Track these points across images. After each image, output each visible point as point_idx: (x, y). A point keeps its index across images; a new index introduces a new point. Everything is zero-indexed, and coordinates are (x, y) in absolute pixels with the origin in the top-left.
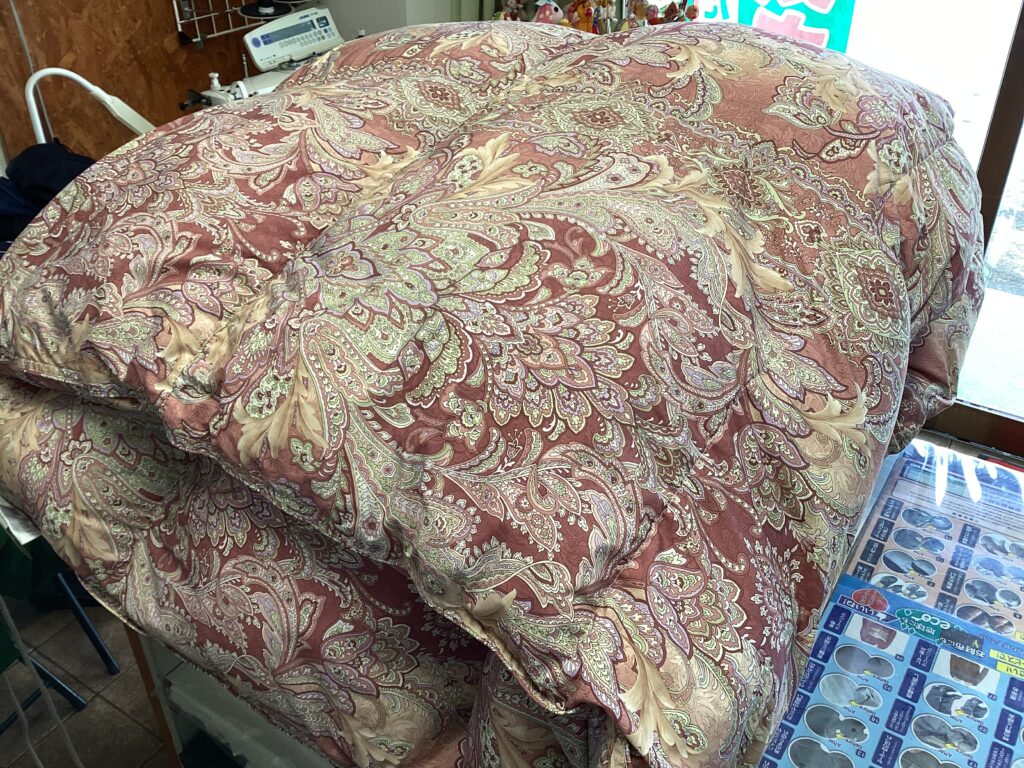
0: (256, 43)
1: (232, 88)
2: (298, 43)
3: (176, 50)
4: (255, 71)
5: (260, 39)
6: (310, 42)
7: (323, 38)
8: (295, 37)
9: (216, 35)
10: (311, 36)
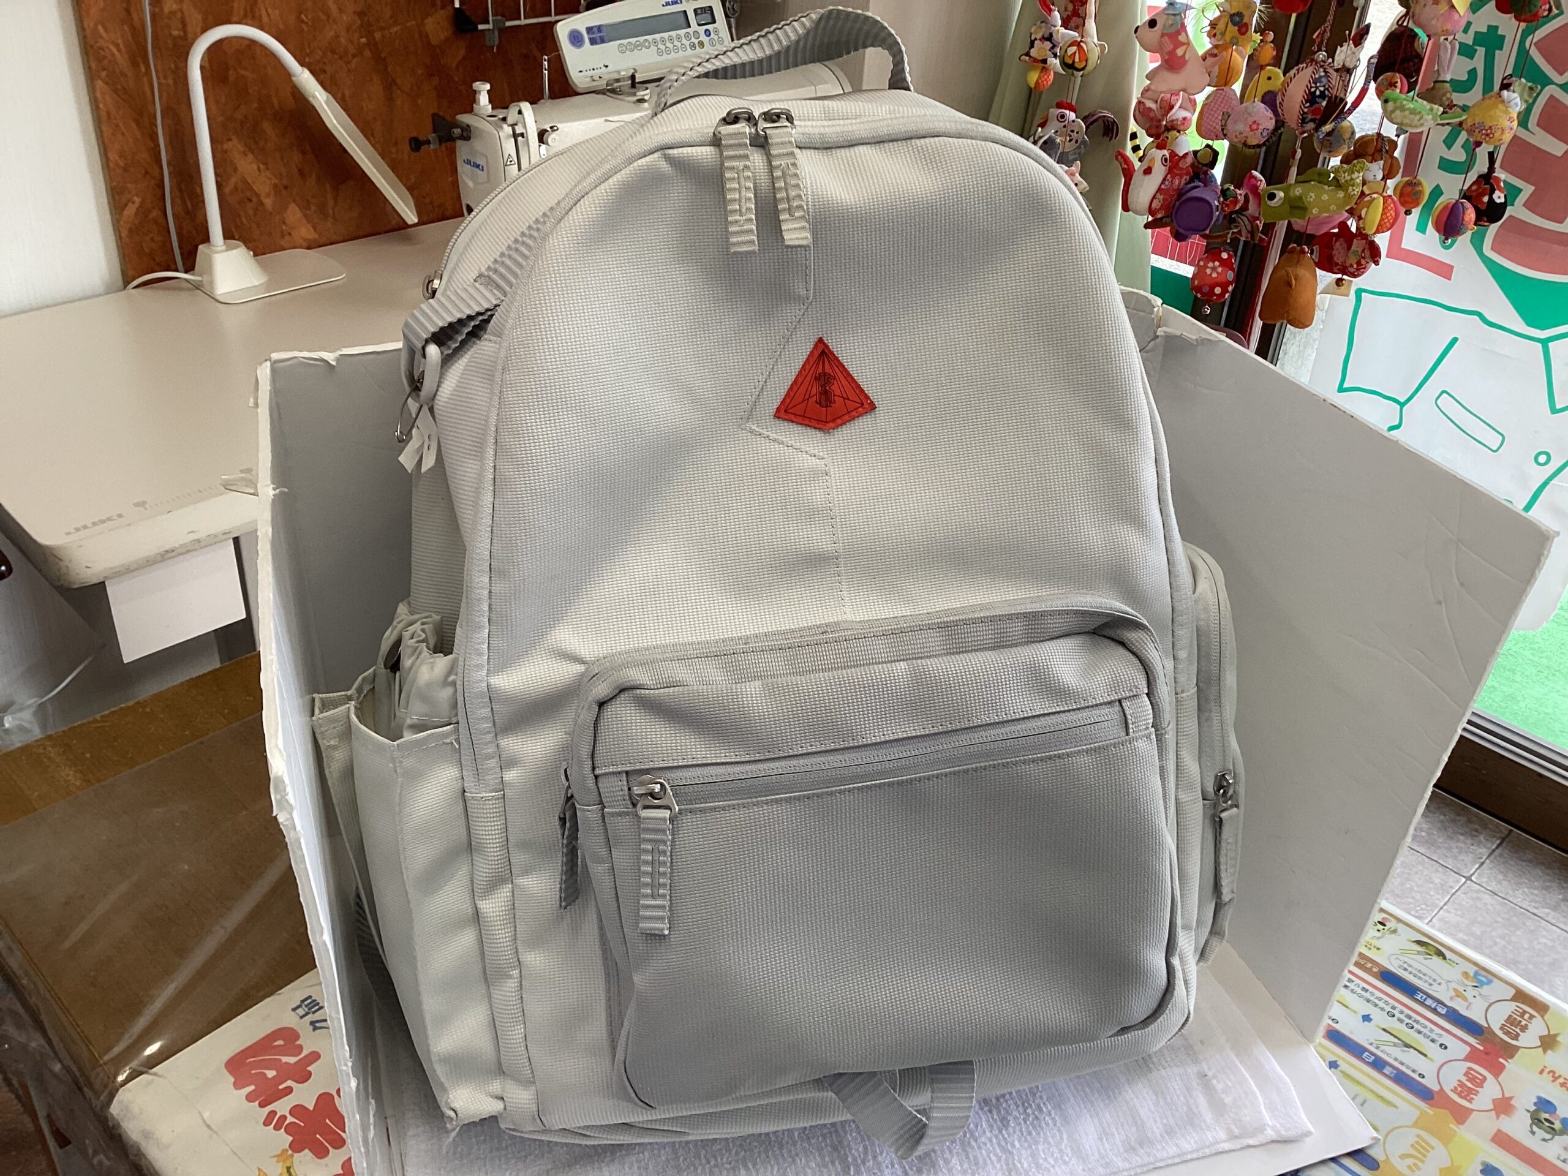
0: (576, 39)
1: (512, 115)
2: (653, 48)
3: (447, 39)
4: (563, 88)
5: (584, 33)
6: (676, 50)
7: (701, 44)
8: (649, 38)
9: (523, 22)
10: (679, 38)
